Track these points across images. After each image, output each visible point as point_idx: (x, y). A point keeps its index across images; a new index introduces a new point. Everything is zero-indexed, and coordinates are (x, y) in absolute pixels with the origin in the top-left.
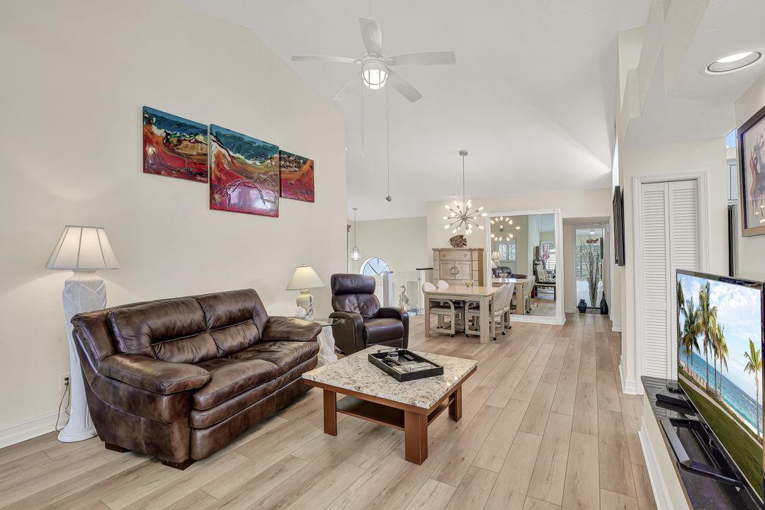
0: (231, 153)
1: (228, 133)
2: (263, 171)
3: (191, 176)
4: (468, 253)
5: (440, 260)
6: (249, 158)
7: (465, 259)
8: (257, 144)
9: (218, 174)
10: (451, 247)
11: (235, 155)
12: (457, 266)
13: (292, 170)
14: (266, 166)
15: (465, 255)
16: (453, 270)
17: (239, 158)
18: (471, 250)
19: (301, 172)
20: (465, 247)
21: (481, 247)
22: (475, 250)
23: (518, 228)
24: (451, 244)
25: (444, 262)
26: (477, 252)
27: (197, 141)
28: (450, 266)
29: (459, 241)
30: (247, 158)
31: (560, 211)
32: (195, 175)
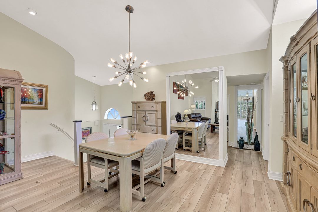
4: (155, 105)
5: (137, 111)
7: (152, 109)
10: (144, 100)
12: (147, 115)
15: (153, 107)
16: (144, 118)
18: (157, 103)
20: (154, 101)
21: (164, 100)
22: (159, 103)
23: (197, 87)
24: (145, 99)
25: (139, 112)
26: (160, 104)
28: (143, 115)
29: (150, 96)
31: (223, 69)
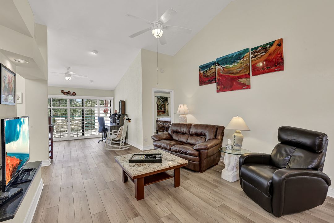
0: (223, 66)
1: (222, 58)
2: (239, 67)
3: (210, 82)
6: (231, 65)
8: (235, 55)
9: (218, 78)
11: (225, 66)
13: (260, 56)
14: (241, 63)
17: (227, 67)
19: (268, 54)
27: (212, 69)
30: (230, 65)
32: (211, 81)
